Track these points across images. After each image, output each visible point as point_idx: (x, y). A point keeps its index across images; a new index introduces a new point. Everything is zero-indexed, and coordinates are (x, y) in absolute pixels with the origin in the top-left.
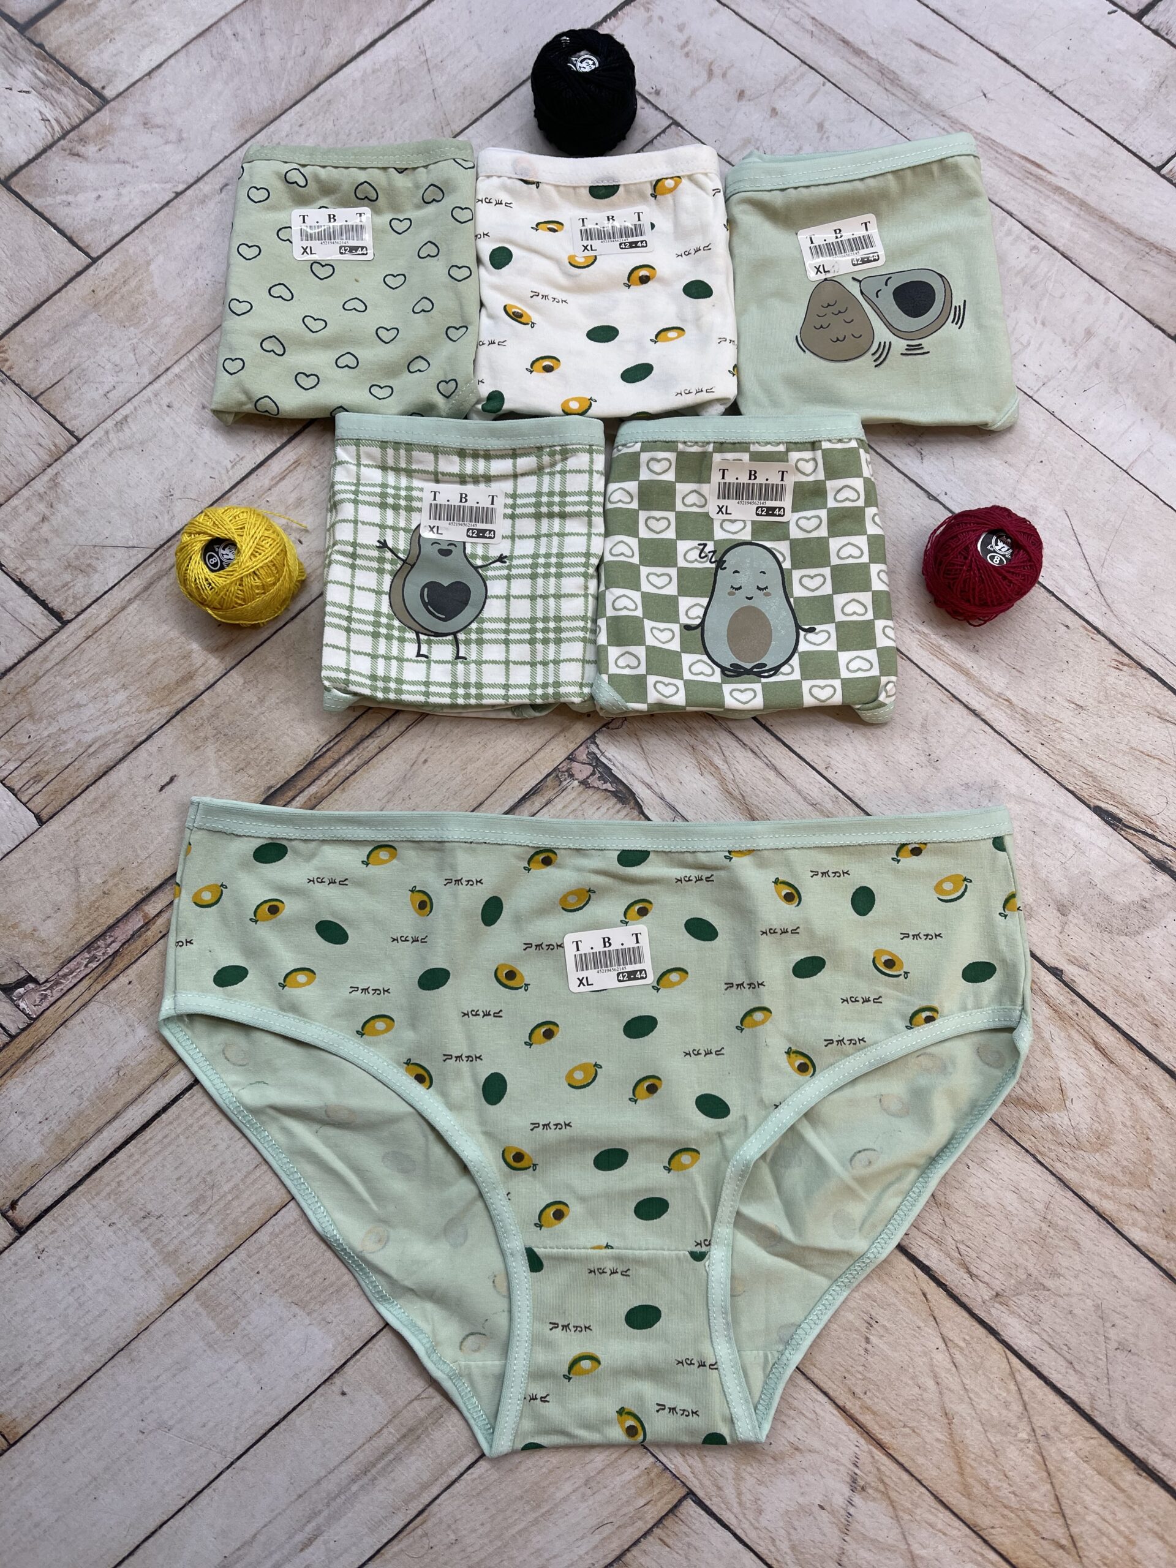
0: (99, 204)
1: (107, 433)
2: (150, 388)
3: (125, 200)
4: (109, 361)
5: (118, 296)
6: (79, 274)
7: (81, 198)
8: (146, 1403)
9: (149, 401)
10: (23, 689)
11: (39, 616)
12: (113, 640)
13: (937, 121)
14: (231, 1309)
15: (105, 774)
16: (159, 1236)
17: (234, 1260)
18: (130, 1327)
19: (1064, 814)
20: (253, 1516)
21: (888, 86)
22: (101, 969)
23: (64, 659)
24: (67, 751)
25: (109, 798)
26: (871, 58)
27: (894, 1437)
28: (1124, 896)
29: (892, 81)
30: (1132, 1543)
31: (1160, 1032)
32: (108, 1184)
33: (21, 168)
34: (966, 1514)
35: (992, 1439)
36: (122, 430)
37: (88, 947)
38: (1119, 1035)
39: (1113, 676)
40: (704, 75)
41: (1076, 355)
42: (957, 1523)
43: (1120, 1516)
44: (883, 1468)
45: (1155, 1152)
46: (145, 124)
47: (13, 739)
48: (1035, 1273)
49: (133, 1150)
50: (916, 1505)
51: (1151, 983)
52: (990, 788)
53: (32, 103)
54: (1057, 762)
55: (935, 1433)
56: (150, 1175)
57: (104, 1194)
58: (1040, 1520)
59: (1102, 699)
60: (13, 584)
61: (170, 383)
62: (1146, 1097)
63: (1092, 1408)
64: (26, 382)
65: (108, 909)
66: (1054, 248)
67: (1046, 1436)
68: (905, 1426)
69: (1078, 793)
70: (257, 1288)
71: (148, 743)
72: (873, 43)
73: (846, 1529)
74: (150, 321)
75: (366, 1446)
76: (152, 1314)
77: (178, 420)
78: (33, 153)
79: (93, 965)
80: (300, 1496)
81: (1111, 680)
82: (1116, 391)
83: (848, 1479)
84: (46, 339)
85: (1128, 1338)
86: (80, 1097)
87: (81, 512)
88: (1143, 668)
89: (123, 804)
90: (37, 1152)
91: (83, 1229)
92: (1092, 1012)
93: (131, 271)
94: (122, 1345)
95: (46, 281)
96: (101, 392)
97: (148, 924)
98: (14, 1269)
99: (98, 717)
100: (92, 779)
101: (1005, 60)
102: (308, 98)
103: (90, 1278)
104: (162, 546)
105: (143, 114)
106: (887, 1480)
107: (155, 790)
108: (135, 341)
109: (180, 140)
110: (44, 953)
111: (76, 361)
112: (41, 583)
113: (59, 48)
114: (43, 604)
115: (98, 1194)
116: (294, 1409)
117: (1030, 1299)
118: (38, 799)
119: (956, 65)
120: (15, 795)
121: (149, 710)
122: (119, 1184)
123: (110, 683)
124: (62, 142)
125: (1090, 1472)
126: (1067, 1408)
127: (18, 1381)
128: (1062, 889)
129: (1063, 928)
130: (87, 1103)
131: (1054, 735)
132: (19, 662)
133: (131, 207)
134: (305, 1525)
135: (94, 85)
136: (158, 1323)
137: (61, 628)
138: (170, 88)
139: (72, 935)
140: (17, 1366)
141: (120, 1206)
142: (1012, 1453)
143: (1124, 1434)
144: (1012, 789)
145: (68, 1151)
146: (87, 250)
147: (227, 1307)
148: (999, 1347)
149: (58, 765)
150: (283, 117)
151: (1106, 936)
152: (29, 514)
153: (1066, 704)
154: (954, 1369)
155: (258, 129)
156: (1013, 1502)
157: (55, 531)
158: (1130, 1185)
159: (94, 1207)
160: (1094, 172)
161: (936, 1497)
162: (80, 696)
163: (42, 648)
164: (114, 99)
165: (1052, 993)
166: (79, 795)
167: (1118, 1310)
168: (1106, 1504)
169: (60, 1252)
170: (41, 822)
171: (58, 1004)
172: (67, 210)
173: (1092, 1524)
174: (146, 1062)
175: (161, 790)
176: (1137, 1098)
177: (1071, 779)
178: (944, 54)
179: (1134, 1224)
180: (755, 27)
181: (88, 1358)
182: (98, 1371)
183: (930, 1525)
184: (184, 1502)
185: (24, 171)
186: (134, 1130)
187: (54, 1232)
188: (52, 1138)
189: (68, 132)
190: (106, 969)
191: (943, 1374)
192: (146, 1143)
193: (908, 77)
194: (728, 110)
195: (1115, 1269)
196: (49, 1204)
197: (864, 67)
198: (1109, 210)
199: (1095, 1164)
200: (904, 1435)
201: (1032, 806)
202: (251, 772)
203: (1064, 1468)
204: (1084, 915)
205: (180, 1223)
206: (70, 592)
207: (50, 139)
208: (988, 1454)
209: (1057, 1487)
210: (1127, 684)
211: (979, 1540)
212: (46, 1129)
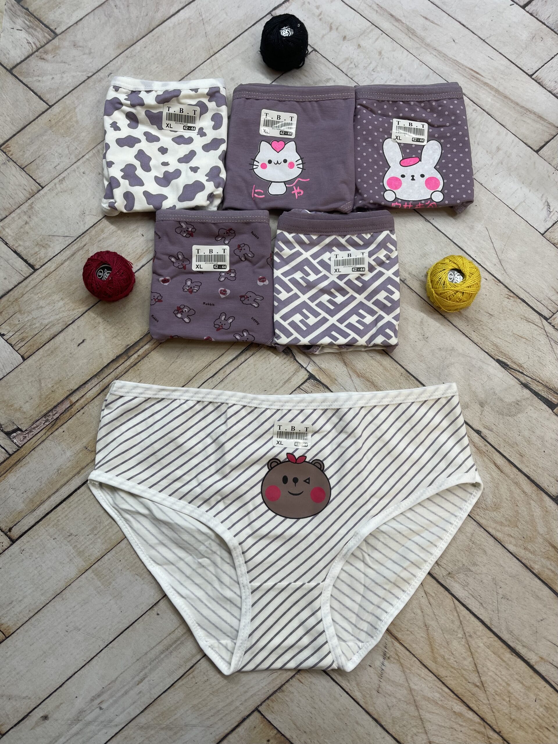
0: (53, 81)
1: (55, 184)
2: (75, 165)
3: (65, 80)
4: (57, 152)
5: (61, 123)
6: (43, 113)
7: (45, 78)
8: (69, 618)
9: (74, 171)
10: (16, 300)
11: (24, 266)
12: (57, 278)
13: (432, 52)
14: (108, 577)
15: (53, 338)
16: (75, 544)
17: (109, 555)
18: (62, 585)
19: (483, 362)
20: (116, 669)
21: (411, 36)
22: (50, 425)
23: (35, 286)
24: (36, 328)
25: (55, 349)
26: (403, 23)
27: (403, 635)
28: (509, 399)
29: (413, 34)
30: (508, 685)
31: (523, 459)
32: (53, 521)
33: (18, 64)
34: (434, 671)
35: (446, 637)
36: (62, 183)
37: (45, 415)
38: (505, 460)
39: (506, 302)
40: (328, 28)
41: (492, 158)
42: (431, 674)
43: (503, 673)
44: (397, 649)
45: (520, 511)
46: (74, 45)
47: (11, 322)
48: (466, 564)
49: (64, 506)
50: (412, 666)
51: (520, 437)
52: (451, 350)
53: (23, 35)
54: (481, 339)
55: (420, 634)
56: (72, 517)
57: (51, 525)
58: (467, 674)
59: (501, 311)
60: (12, 252)
61: (84, 162)
62: (517, 487)
63: (491, 624)
64: (19, 161)
65: (54, 398)
66: (484, 110)
67: (470, 636)
68: (407, 630)
69: (490, 353)
70: (120, 568)
71: (73, 324)
72: (404, 16)
73: (381, 676)
74: (75, 134)
75: (168, 638)
76: (72, 579)
77: (88, 179)
78: (23, 58)
79: (47, 423)
80: (138, 660)
81: (505, 303)
82: (510, 175)
83: (382, 654)
84: (28, 141)
85: (507, 593)
86: (41, 482)
87: (43, 220)
88: (520, 298)
89: (61, 352)
90: (21, 506)
91: (41, 541)
92: (494, 450)
93: (67, 111)
94: (59, 592)
95: (28, 116)
96: (53, 166)
97: (72, 405)
98: (10, 558)
99: (50, 313)
100: (47, 340)
101: (463, 25)
102: (148, 35)
103: (44, 562)
104: (80, 236)
105: (74, 42)
106: (399, 654)
107: (76, 345)
108: (69, 143)
109: (90, 53)
110: (25, 418)
111: (41, 152)
112: (25, 252)
113: (35, 10)
114: (26, 261)
115: (48, 525)
116: (136, 621)
117: (464, 575)
118: (22, 349)
119: (441, 27)
120: (12, 347)
121: (73, 310)
122: (58, 521)
123: (56, 297)
124: (36, 53)
125: (490, 653)
126: (479, 624)
127: (11, 609)
128: (482, 396)
129: (482, 413)
130: (44, 485)
131: (479, 327)
132: (15, 287)
133: (67, 83)
134: (140, 673)
135: (52, 28)
136: (75, 583)
137: (33, 272)
138: (86, 30)
139: (38, 410)
140: (10, 602)
141: (59, 530)
142: (455, 644)
143: (505, 636)
144: (461, 351)
145: (35, 506)
146: (48, 102)
147: (106, 576)
148: (450, 596)
149: (32, 334)
150: (137, 43)
151: (501, 416)
152: (20, 220)
153: (485, 314)
154: (429, 606)
155: (125, 49)
156: (455, 665)
157: (31, 229)
158: (509, 526)
159: (47, 531)
160: (502, 76)
161: (421, 662)
162: (42, 303)
163: (25, 281)
164: (60, 34)
165: (476, 441)
166: (42, 347)
167: (503, 580)
168: (497, 667)
169: (31, 551)
170: (24, 359)
171: (31, 441)
172: (38, 84)
173: (491, 676)
174: (70, 467)
175: (78, 345)
176: (513, 488)
177: (487, 347)
178: (436, 22)
179: (510, 543)
180: (351, 8)
181: (43, 598)
182: (47, 604)
183: (419, 675)
184: (85, 663)
185: (19, 66)
186: (65, 497)
187: (28, 542)
188: (28, 500)
189: (39, 49)
190: (53, 425)
191: (425, 608)
192: (70, 503)
193: (420, 32)
194: (339, 45)
195: (502, 562)
196: (26, 529)
197: (400, 27)
198: (508, 94)
199: (493, 517)
200: (407, 635)
201: (469, 359)
202: (119, 338)
203: (479, 651)
204: (491, 407)
205: (85, 538)
206: (38, 256)
207: (31, 52)
208: (445, 644)
209: (475, 659)
210: (512, 305)
211: (440, 683)
212: (25, 496)
